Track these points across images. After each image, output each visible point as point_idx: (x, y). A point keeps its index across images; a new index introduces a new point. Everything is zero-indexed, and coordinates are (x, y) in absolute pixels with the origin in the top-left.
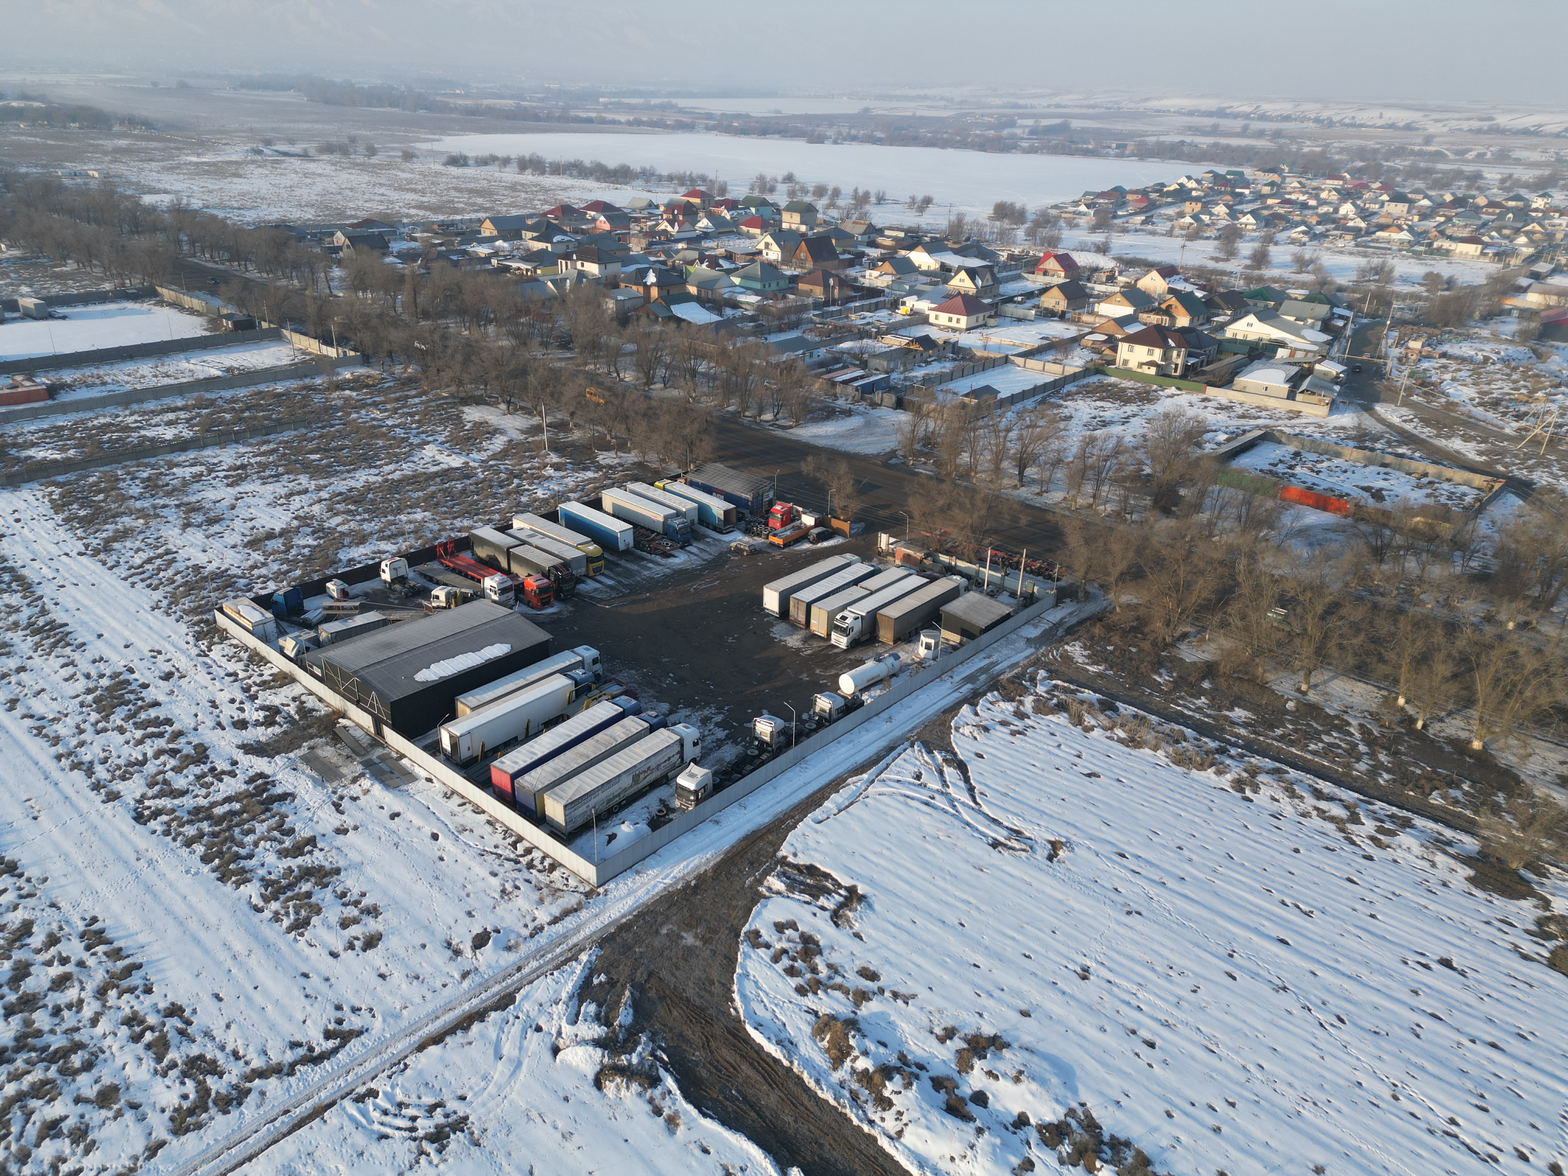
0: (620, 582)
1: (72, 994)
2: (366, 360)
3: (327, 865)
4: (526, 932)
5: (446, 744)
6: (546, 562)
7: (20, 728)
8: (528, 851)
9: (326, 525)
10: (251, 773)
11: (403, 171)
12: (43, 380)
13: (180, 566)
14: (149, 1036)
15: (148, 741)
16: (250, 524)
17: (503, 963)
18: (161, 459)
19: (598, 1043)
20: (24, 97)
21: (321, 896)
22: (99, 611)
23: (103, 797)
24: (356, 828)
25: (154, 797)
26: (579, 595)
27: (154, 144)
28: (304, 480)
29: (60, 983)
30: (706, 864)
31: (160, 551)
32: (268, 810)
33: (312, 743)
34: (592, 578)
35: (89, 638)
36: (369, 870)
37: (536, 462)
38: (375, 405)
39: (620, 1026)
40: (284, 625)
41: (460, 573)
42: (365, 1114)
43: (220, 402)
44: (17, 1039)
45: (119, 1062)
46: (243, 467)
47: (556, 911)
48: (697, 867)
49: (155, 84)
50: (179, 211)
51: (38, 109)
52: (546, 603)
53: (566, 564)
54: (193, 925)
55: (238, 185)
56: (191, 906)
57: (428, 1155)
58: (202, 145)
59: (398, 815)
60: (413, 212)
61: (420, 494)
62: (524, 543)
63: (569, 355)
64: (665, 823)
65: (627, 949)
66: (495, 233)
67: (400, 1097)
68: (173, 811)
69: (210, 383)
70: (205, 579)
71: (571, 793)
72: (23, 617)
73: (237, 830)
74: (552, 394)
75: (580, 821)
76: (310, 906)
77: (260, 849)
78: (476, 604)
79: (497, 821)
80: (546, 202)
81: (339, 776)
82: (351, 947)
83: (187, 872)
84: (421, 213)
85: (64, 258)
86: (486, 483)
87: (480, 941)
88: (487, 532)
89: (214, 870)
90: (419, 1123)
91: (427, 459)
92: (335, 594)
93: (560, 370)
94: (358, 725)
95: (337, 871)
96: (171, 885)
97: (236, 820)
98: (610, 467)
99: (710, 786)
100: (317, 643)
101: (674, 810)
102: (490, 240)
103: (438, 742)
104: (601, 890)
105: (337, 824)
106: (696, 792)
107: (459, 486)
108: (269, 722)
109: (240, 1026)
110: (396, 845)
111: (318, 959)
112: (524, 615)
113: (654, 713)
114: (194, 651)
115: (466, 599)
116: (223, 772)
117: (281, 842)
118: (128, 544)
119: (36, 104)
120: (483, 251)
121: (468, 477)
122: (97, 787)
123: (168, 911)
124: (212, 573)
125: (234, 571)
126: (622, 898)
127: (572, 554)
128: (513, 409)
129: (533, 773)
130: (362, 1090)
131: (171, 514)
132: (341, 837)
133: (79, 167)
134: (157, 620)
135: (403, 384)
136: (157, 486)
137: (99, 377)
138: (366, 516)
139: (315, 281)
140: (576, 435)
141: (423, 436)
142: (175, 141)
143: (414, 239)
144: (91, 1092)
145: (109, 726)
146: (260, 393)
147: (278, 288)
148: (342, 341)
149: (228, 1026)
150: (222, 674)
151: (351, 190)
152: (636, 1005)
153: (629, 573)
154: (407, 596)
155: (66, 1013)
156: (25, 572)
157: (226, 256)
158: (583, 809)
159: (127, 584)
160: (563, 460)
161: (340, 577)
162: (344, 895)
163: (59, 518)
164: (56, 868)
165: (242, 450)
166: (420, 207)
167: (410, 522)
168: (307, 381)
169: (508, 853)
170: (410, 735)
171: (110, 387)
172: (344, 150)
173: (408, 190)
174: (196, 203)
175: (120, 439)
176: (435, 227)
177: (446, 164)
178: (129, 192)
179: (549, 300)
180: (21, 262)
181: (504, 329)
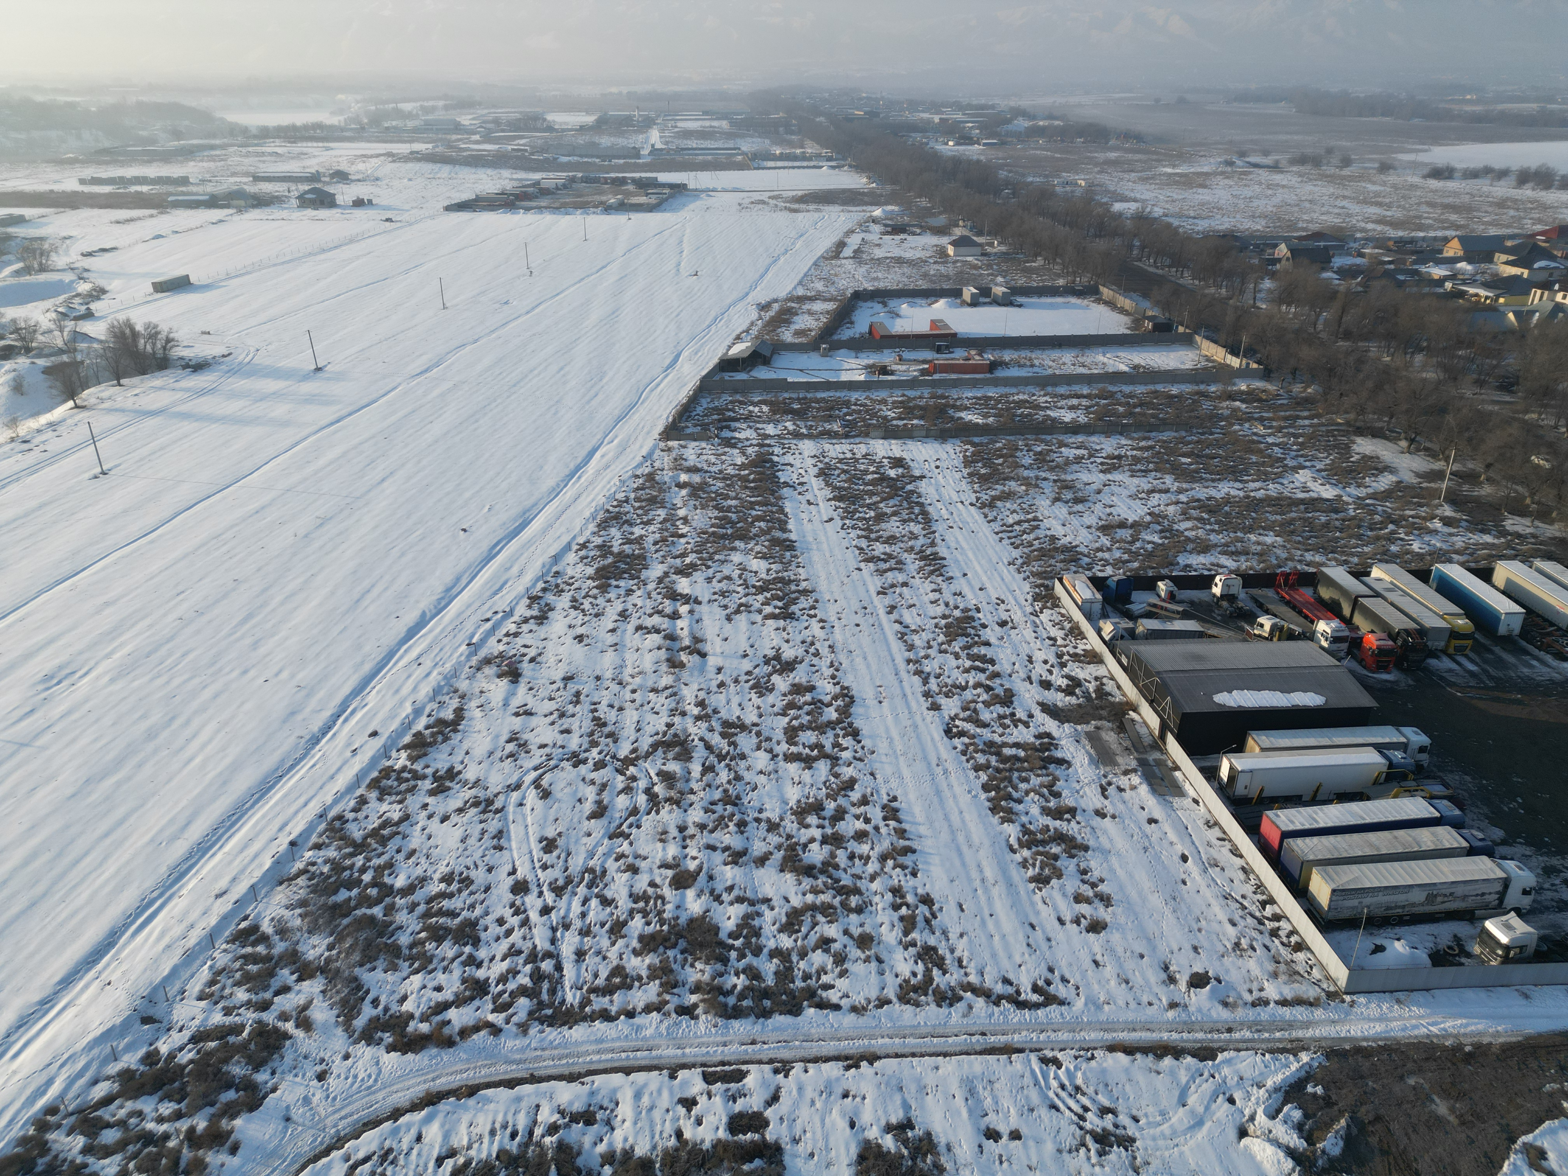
0: (1485, 671)
1: (864, 849)
2: (1267, 374)
3: (1079, 838)
4: (1249, 998)
5: (1224, 773)
6: (1398, 622)
7: (891, 629)
8: (1277, 918)
9: (1176, 527)
10: (1041, 730)
11: (1374, 183)
12: (989, 356)
13: (1041, 533)
14: (904, 911)
15: (973, 672)
16: (1108, 510)
17: (1214, 1014)
18: (1054, 438)
19: (1291, 1153)
20: (1051, 117)
21: (1066, 863)
22: (970, 554)
23: (928, 705)
24: (1114, 817)
25: (963, 720)
26: (1427, 670)
27: (1138, 156)
28: (1169, 480)
29: (861, 836)
30: (1493, 1036)
31: (1030, 516)
32: (1045, 768)
33: (1099, 723)
34: (1450, 656)
35: (958, 574)
36: (1114, 861)
37: (1423, 511)
38: (1261, 420)
39: (1323, 1151)
40: (1109, 609)
41: (1294, 608)
42: (1045, 1077)
43: (1119, 395)
44: (823, 863)
45: (879, 919)
46: (1119, 457)
47: (1288, 992)
48: (1480, 1034)
49: (1157, 101)
50: (1141, 218)
51: (1057, 127)
52: (1382, 667)
53: (1422, 632)
54: (961, 838)
55: (1203, 195)
56: (963, 821)
57: (1089, 1150)
58: (1182, 157)
59: (1156, 821)
60: (1370, 226)
61: (1278, 517)
62: (1377, 595)
63: (1508, 399)
64: (1452, 964)
65: (1358, 1076)
66: (1460, 253)
67: (1079, 1081)
68: (973, 737)
69: (1117, 377)
70: (1056, 549)
71: (1345, 879)
72: (918, 544)
73: (1016, 774)
74: (1470, 440)
75: (1346, 914)
76: (1055, 868)
77: (1028, 799)
78: (1301, 644)
79: (1253, 872)
80: (1540, 221)
81: (1114, 763)
82: (1077, 922)
83: (969, 792)
84: (1379, 228)
85: (1036, 255)
86: (1356, 522)
87: (1198, 981)
88: (1339, 574)
89: (989, 800)
90: (1089, 1115)
91: (1297, 484)
92: (1163, 594)
93: (1491, 413)
94: (1145, 722)
95: (1086, 848)
96: (955, 797)
97: (1018, 765)
98: (1519, 536)
99: (1531, 949)
100: (1131, 634)
101: (1469, 955)
102: (1454, 260)
103: (1216, 769)
104: (1348, 998)
105: (1099, 806)
106: (1507, 948)
107: (1323, 519)
108: (1068, 691)
109: (970, 941)
110: (1146, 849)
111: (1047, 917)
112: (1352, 672)
113: (1480, 835)
114: (1029, 609)
115: (1291, 636)
116: (1020, 720)
117: (1048, 801)
118: (1008, 505)
119: (1056, 123)
120: (1437, 272)
121: (1336, 511)
122: (927, 695)
123: (946, 817)
124: (1064, 546)
125: (1080, 549)
126: (1370, 1020)
127: (1432, 622)
128: (1414, 447)
129: (1308, 840)
130: (1049, 1054)
131: (1048, 487)
132: (1099, 819)
133: (1071, 177)
134: (1010, 575)
135: (1298, 404)
136: (1044, 461)
137: (1030, 359)
138: (1216, 527)
139: (1242, 292)
140: (1486, 490)
141: (1301, 460)
142: (1157, 153)
143: (1361, 255)
144: (856, 932)
145: (950, 649)
146: (1156, 392)
147: (1205, 296)
148: (1250, 353)
149: (962, 935)
150: (1045, 636)
151: (1311, 202)
152: (1349, 1140)
153: (1500, 663)
154: (1231, 616)
155: (857, 860)
156: (930, 509)
157: (1168, 262)
158: (1355, 902)
159: (997, 537)
160: (1458, 515)
161: (1172, 578)
162: (1084, 872)
163: (966, 471)
164: (882, 747)
165: (1124, 441)
166: (1381, 221)
167: (1259, 543)
168: (1202, 387)
169: (1254, 909)
170: (1191, 751)
171: (1036, 369)
172: (1316, 161)
173: (1373, 204)
174: (1158, 212)
175: (1030, 415)
176: (1391, 243)
177: (1425, 177)
178: (1105, 200)
179: (1504, 333)
180: (1004, 257)
181: (1435, 360)
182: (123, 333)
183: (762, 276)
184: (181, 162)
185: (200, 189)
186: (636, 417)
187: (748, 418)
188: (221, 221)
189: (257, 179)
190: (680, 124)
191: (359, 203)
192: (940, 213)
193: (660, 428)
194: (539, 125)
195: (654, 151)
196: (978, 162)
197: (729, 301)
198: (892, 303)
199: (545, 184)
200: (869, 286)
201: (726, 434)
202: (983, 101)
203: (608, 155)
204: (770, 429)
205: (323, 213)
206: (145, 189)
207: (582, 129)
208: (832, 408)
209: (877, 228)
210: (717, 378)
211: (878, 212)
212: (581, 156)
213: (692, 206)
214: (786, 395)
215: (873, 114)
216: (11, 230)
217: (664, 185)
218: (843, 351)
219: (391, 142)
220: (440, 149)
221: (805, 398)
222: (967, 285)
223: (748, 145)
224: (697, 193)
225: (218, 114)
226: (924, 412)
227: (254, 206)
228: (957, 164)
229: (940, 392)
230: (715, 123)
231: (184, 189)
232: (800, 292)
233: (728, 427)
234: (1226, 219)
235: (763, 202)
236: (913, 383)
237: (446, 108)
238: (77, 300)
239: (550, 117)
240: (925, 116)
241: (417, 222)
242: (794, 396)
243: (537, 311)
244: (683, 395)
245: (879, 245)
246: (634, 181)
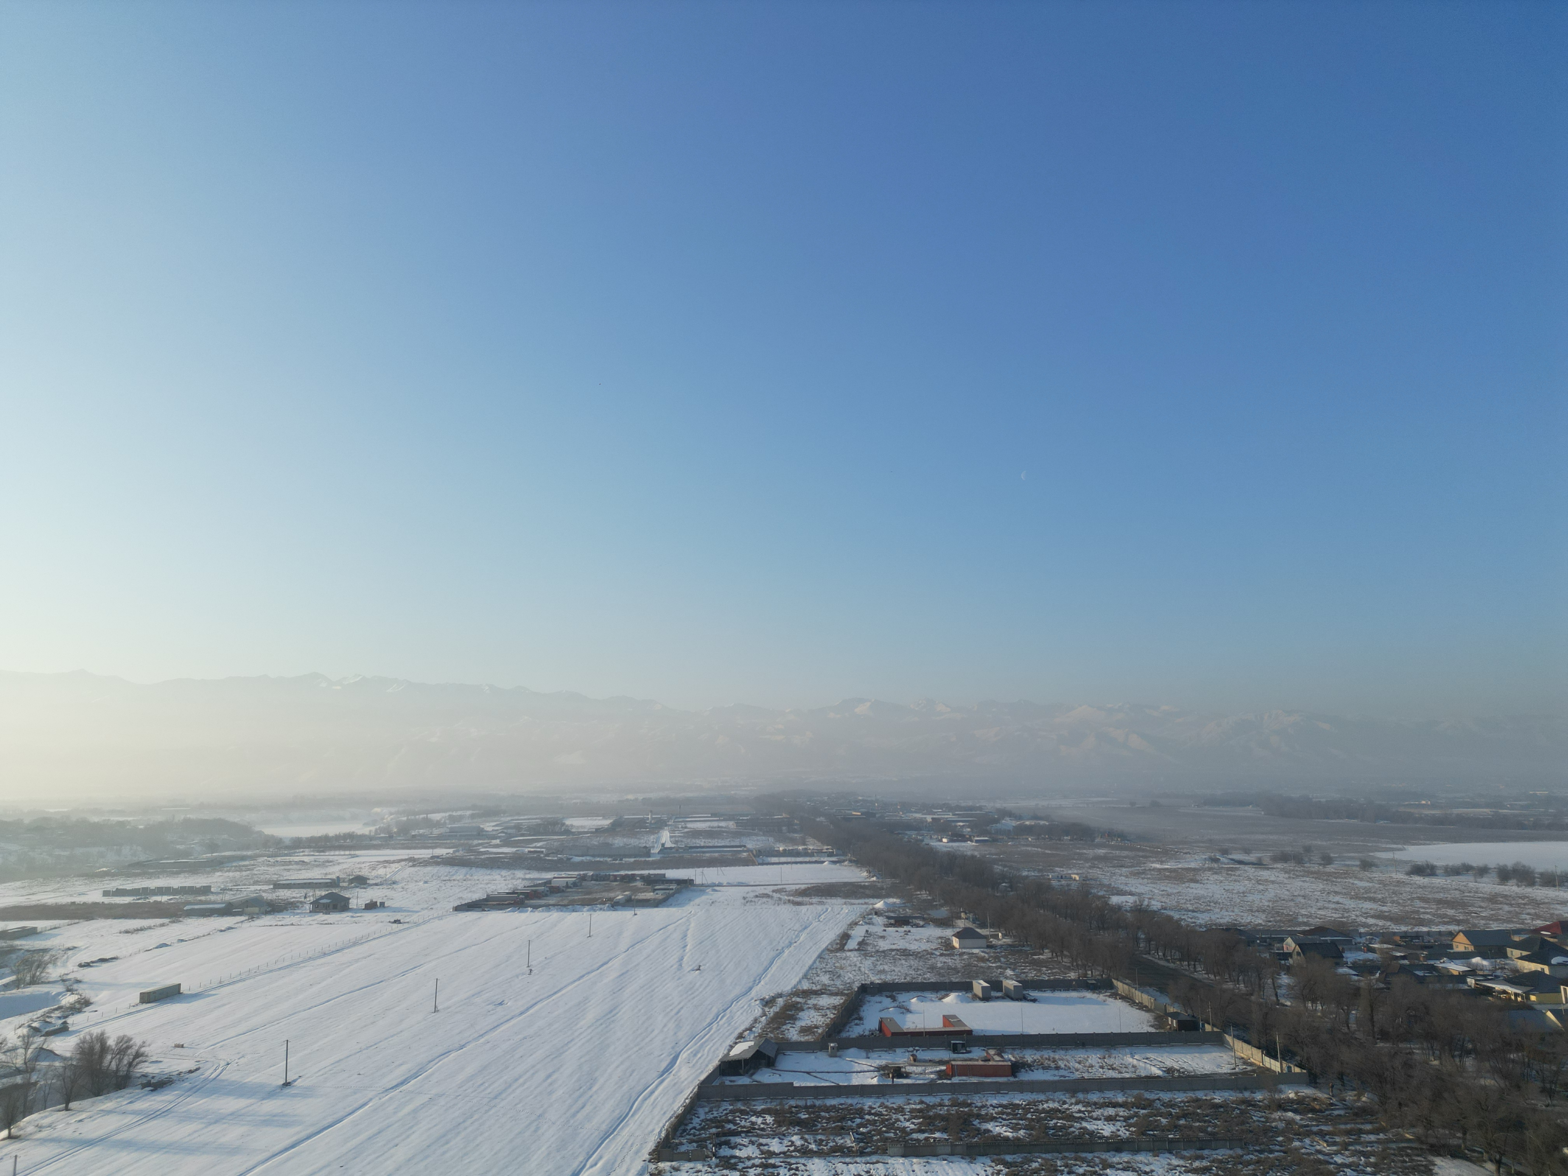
2: (1313, 1080)
11: (1361, 880)
12: (1010, 1057)
18: (1096, 1157)
20: (1036, 817)
27: (1126, 853)
38: (1322, 1134)
43: (1158, 1104)
49: (1133, 804)
50: (1140, 911)
51: (1043, 826)
55: (1196, 890)
58: (1166, 854)
60: (1371, 921)
66: (1471, 948)
69: (1150, 1082)
80: (1538, 916)
84: (1381, 923)
85: (1043, 948)
102: (1465, 956)
119: (1042, 822)
120: (1456, 968)
128: (1504, 1171)
133: (1065, 871)
135: (1356, 1114)
137: (1054, 1061)
139: (1261, 987)
142: (1143, 850)
143: (1371, 950)
146: (1197, 1100)
147: (1224, 991)
148: (1287, 1055)
151: (1304, 897)
157: (1177, 955)
165: (1175, 1162)
166: (1380, 916)
168: (1247, 1095)
171: (1062, 1072)
172: (1298, 859)
173: (1366, 899)
174: (1156, 905)
175: (1063, 1127)
176: (1397, 938)
177: (1410, 873)
178: (1101, 893)
179: (1551, 1034)
180: (1010, 949)
181: (1487, 1064)
182: (91, 1048)
183: (766, 970)
184: (209, 873)
185: (218, 898)
186: (625, 1133)
187: (750, 1131)
188: (230, 928)
189: (277, 886)
190: (689, 825)
191: (371, 906)
192: (942, 906)
193: (650, 1146)
194: (557, 829)
195: (664, 849)
196: (973, 857)
197: (732, 996)
198: (902, 997)
199: (556, 883)
200: (876, 979)
201: (725, 1151)
202: (970, 803)
203: (619, 854)
204: (775, 1146)
205: (334, 917)
206: (164, 899)
207: (598, 831)
208: (843, 1119)
209: (880, 920)
210: (716, 1083)
211: (880, 905)
212: (593, 856)
213: (697, 901)
214: (793, 1103)
215: (868, 815)
216: (17, 943)
217: (671, 881)
218: (853, 1051)
219: (415, 848)
220: (461, 853)
221: (813, 1106)
222: (977, 977)
223: (753, 843)
224: (702, 888)
225: (257, 828)
226: (946, 1123)
227: (267, 913)
228: (952, 862)
229: (961, 1098)
230: (723, 824)
231: (203, 898)
232: (806, 986)
233: (727, 1143)
234: (1224, 913)
235: (767, 896)
236: (930, 1088)
237: (472, 816)
238: (57, 1014)
239: (568, 822)
240: (918, 816)
241: (424, 923)
242: (801, 1103)
243: (531, 1011)
244: (678, 1105)
245: (883, 937)
246: (642, 877)
